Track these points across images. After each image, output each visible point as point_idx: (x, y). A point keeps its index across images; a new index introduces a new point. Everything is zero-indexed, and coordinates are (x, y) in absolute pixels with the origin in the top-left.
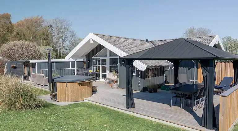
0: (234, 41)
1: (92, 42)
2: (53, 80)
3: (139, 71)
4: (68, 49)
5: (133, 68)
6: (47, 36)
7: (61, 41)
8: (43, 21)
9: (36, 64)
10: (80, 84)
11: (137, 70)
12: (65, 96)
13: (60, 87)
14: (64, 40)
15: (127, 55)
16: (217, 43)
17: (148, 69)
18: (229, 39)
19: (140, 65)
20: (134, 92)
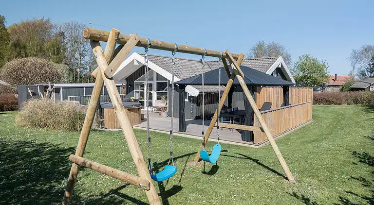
0: (314, 60)
1: (136, 63)
2: (101, 106)
3: (191, 96)
4: (88, 67)
5: (186, 93)
6: (59, 49)
7: (77, 55)
8: (51, 27)
9: (61, 89)
10: (129, 110)
11: (189, 95)
12: (113, 123)
13: (109, 113)
14: (81, 55)
15: (180, 80)
16: (280, 66)
17: (200, 95)
18: (307, 57)
19: (192, 91)
20: (186, 120)
